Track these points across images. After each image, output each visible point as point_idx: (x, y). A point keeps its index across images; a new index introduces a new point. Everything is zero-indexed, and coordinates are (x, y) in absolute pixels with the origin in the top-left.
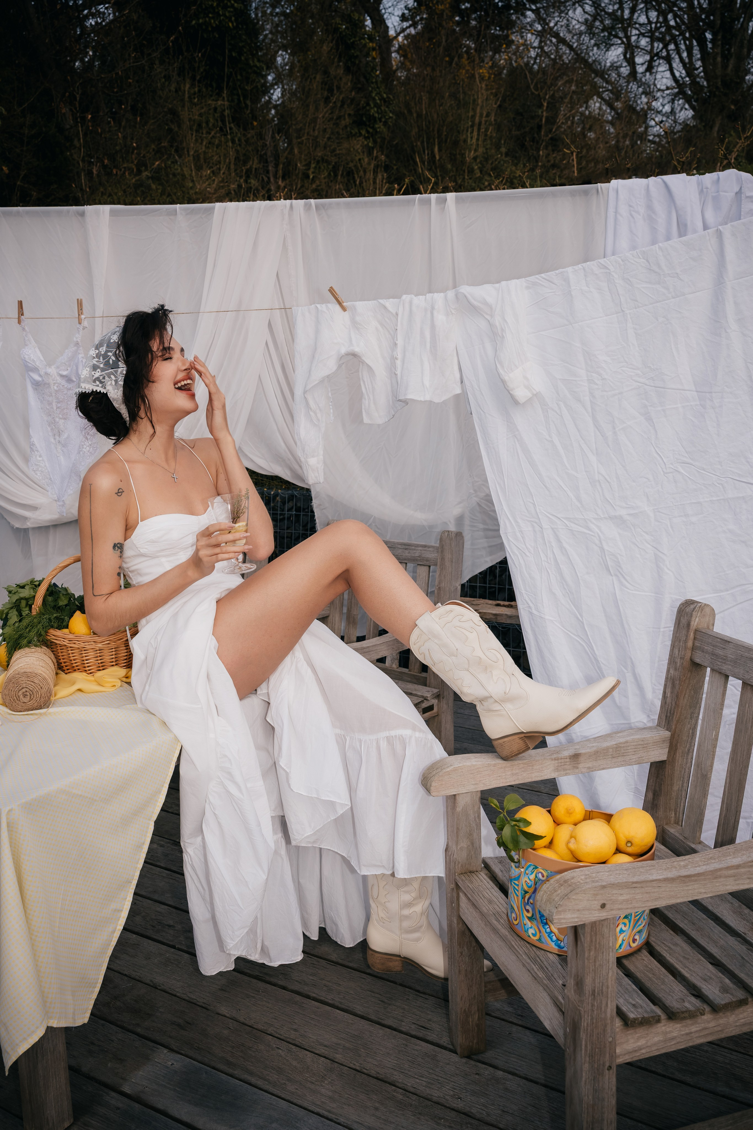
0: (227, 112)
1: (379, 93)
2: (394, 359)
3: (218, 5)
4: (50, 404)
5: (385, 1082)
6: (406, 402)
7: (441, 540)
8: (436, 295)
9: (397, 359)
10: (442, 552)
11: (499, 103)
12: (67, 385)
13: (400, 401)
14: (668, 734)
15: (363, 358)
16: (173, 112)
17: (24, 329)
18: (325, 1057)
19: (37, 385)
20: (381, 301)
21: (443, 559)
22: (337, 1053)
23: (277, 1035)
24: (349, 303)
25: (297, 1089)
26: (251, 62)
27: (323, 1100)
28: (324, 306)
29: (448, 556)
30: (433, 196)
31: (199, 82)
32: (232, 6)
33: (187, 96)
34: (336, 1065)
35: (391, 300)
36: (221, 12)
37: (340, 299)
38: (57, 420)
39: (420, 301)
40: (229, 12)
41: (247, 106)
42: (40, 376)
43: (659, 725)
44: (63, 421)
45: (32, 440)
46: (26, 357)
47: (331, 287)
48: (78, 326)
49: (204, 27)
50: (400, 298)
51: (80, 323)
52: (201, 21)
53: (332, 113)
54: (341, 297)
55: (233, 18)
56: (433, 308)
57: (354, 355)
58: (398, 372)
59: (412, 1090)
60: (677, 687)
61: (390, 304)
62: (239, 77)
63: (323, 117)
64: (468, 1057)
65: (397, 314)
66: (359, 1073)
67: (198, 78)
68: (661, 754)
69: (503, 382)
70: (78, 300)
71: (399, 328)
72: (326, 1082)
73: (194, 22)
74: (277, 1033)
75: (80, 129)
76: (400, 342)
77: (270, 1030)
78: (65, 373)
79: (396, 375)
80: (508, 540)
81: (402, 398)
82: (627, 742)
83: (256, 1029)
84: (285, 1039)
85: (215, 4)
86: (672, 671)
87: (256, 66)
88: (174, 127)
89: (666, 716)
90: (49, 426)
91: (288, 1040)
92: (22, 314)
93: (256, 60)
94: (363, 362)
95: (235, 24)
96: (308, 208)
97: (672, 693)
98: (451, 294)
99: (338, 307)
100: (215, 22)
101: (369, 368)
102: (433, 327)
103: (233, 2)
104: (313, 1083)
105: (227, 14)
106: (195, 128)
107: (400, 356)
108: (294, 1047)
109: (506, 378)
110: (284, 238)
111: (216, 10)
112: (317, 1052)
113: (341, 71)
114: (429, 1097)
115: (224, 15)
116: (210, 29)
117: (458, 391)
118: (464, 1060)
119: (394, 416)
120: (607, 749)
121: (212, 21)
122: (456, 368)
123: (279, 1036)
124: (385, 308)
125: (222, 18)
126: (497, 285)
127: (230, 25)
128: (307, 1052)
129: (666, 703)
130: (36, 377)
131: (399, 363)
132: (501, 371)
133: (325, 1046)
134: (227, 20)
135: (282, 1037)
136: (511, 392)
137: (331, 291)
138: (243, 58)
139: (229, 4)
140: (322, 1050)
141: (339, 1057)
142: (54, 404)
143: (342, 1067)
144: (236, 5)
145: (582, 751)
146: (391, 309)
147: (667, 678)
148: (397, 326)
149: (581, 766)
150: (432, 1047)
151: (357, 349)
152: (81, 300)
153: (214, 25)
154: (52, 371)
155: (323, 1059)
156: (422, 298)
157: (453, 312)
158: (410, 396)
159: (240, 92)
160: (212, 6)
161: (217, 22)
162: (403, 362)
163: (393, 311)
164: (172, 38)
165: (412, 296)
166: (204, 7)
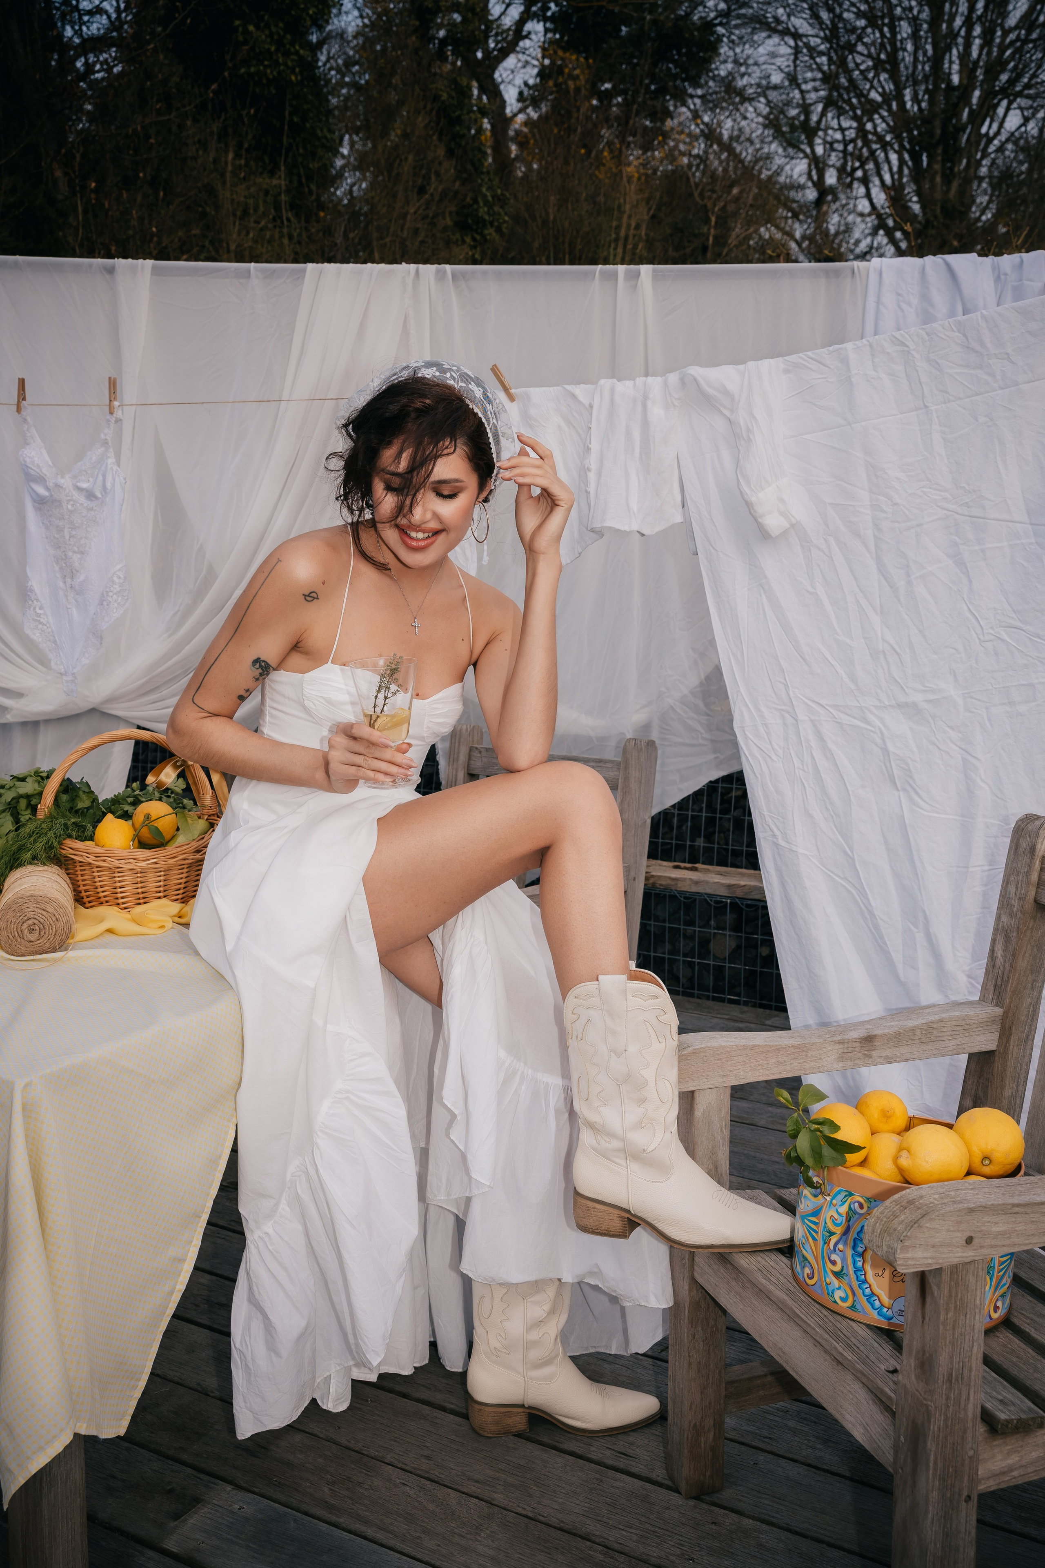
0: (283, 197)
1: (491, 188)
2: (585, 470)
3: (277, 50)
4: (60, 530)
5: (575, 1535)
6: (599, 533)
7: (625, 751)
8: (650, 379)
9: (589, 470)
10: (626, 768)
11: (651, 213)
12: (87, 503)
13: (593, 530)
14: (999, 1011)
16: (209, 189)
17: (25, 420)
18: (477, 1498)
19: (41, 503)
20: (569, 387)
21: (626, 779)
22: (495, 1492)
23: (400, 1465)
24: (519, 390)
25: (439, 1545)
27: (481, 1562)
29: (634, 774)
30: (621, 269)
31: (247, 150)
32: (297, 53)
33: (230, 168)
34: (496, 1509)
35: (582, 386)
36: (281, 60)
37: (506, 383)
38: (70, 554)
39: (625, 388)
40: (292, 60)
41: (311, 192)
42: (48, 489)
43: (983, 999)
44: (79, 556)
45: (30, 584)
46: (28, 460)
47: (495, 365)
48: (108, 417)
49: (256, 78)
50: (596, 383)
51: (111, 413)
52: (253, 70)
53: (427, 208)
54: (509, 379)
55: (297, 70)
56: (646, 397)
58: (592, 489)
59: (617, 1547)
60: (1014, 942)
61: (580, 391)
62: (301, 151)
63: (415, 213)
64: (697, 1498)
65: (591, 406)
66: (533, 1522)
67: (246, 145)
68: (987, 1041)
69: (749, 505)
70: (110, 378)
71: (594, 425)
72: (483, 1535)
73: (243, 70)
74: (399, 1461)
75: (79, 202)
76: (595, 446)
77: (389, 1458)
78: (84, 485)
79: (588, 493)
80: (746, 737)
81: (597, 525)
82: (941, 1021)
83: (367, 1456)
84: (413, 1471)
85: (273, 48)
86: (1005, 919)
87: (326, 138)
88: (210, 210)
89: (995, 986)
90: (57, 563)
91: (418, 1472)
92: (24, 399)
93: (325, 130)
95: (299, 78)
96: (441, 277)
97: (1005, 950)
98: (673, 378)
100: (272, 72)
102: (645, 424)
103: (297, 47)
104: (463, 1536)
105: (290, 64)
106: (239, 213)
107: (593, 466)
108: (428, 1483)
109: (753, 499)
110: (406, 318)
111: (275, 57)
112: (463, 1490)
113: (441, 152)
114: (645, 1557)
115: (286, 64)
116: (265, 81)
117: (679, 519)
118: (692, 1503)
119: (580, 554)
120: (913, 1029)
121: (269, 71)
122: (676, 485)
123: (404, 1467)
124: (574, 396)
125: (282, 68)
126: (741, 367)
127: (293, 78)
128: (450, 1490)
129: (994, 966)
130: (41, 491)
131: (592, 476)
132: (746, 489)
133: (477, 1482)
134: (289, 71)
135: (408, 1468)
136: (760, 520)
137: (496, 370)
138: (308, 125)
139: (292, 50)
140: (472, 1488)
141: (499, 1498)
142: (66, 531)
143: (505, 1512)
144: (302, 52)
145: (878, 1032)
146: (581, 398)
147: (996, 930)
148: (591, 422)
149: (875, 1054)
150: (641, 1483)
152: (115, 380)
153: (271, 77)
154: (66, 481)
155: (474, 1500)
156: (629, 383)
157: (676, 404)
158: (609, 523)
159: (302, 171)
160: (269, 50)
161: (275, 73)
162: (599, 474)
163: (586, 402)
164: (214, 87)
165: (615, 380)
166: (257, 50)
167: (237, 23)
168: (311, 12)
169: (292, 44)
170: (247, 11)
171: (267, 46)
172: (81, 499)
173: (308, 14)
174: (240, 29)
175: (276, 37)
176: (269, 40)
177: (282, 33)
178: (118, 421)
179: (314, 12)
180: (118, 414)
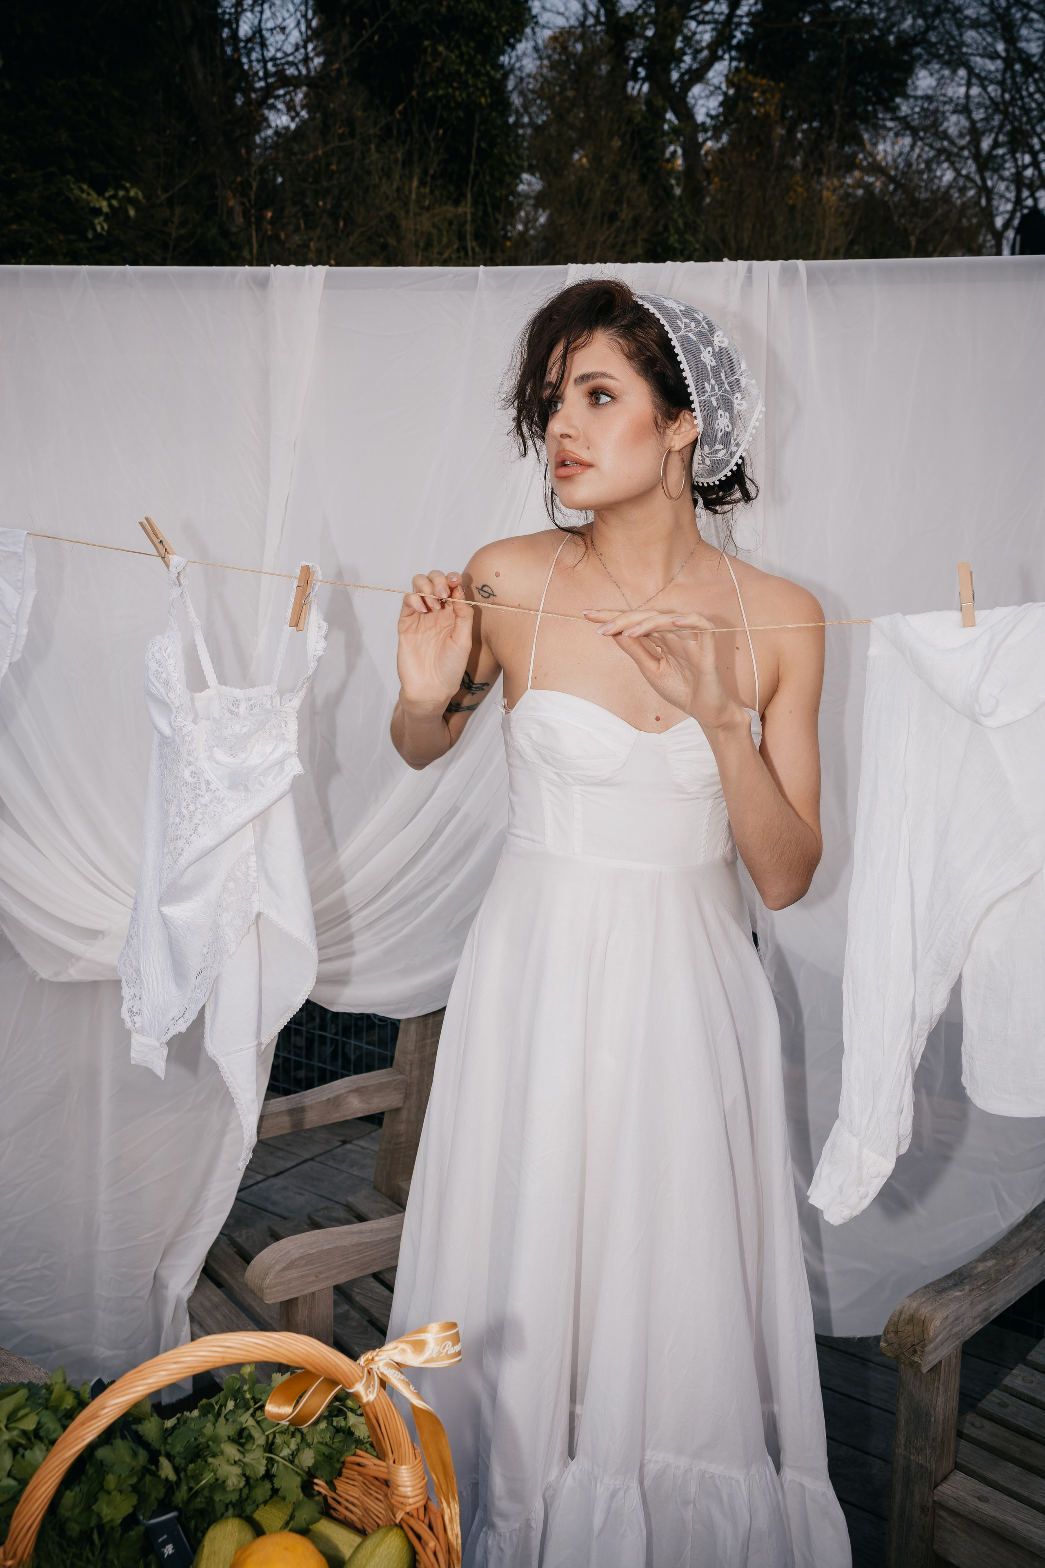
0: (469, 228)
1: (683, 215)
3: (467, 71)
11: (850, 237)
16: (392, 218)
26: (507, 159)
31: (433, 177)
32: (488, 74)
33: (414, 196)
36: (470, 82)
40: (483, 82)
41: (497, 222)
49: (444, 102)
52: (441, 92)
53: (616, 237)
55: (487, 92)
62: (488, 178)
63: (605, 241)
67: (431, 172)
73: (430, 94)
75: (254, 234)
85: (463, 69)
87: (514, 164)
88: (392, 241)
93: (514, 156)
95: (489, 101)
100: (461, 94)
103: (488, 68)
105: (480, 85)
106: (422, 244)
111: (464, 79)
113: (634, 176)
115: (475, 86)
116: (453, 105)
121: (457, 93)
125: (471, 90)
127: (483, 100)
134: (478, 94)
138: (496, 151)
139: (483, 71)
144: (492, 74)
153: (459, 99)
159: (488, 200)
160: (458, 72)
161: (464, 96)
164: (400, 108)
166: (446, 71)
167: (426, 43)
168: (504, 29)
169: (483, 64)
170: (437, 31)
171: (456, 67)
173: (501, 32)
174: (429, 50)
175: (466, 57)
176: (458, 61)
177: (472, 53)
179: (507, 31)
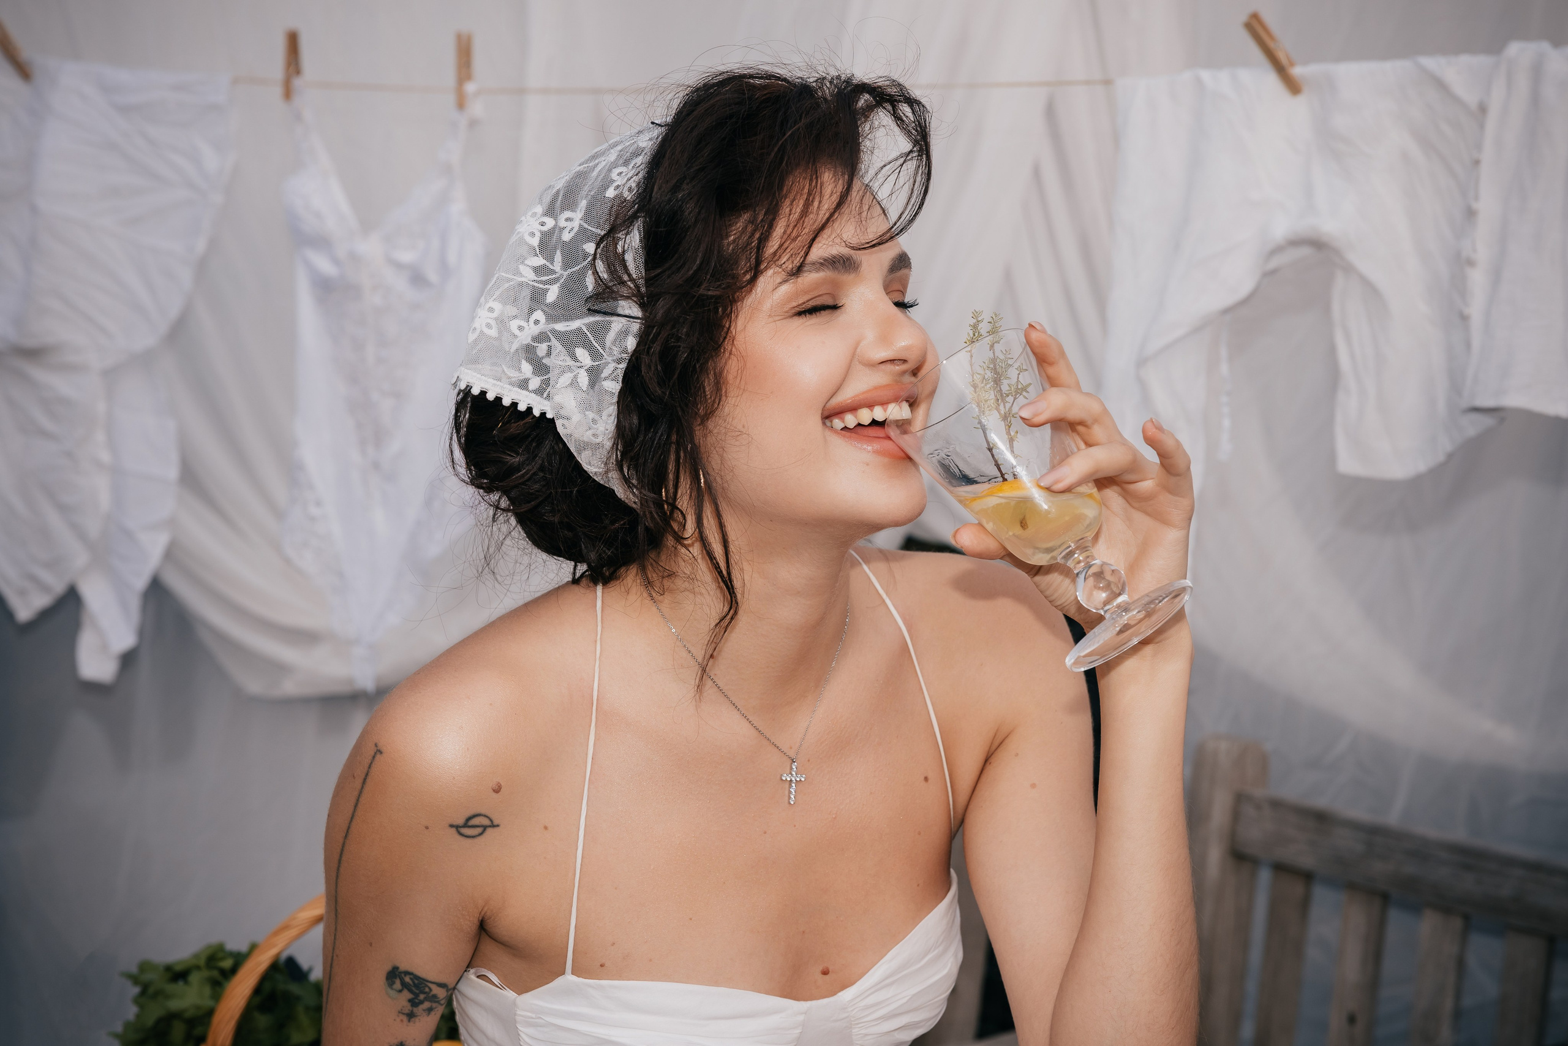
2: (1462, 263)
4: (359, 347)
9: (1471, 263)
12: (411, 294)
13: (1476, 409)
15: (1353, 257)
17: (299, 116)
19: (324, 287)
20: (1430, 63)
24: (1311, 68)
28: (1224, 76)
35: (1464, 57)
37: (1282, 57)
38: (376, 396)
42: (336, 261)
44: (391, 402)
46: (298, 202)
47: (1255, 16)
48: (455, 114)
50: (1497, 51)
51: (461, 107)
54: (1286, 44)
57: (1317, 244)
58: (1476, 310)
61: (1458, 71)
65: (1483, 109)
70: (459, 34)
71: (1487, 155)
76: (1488, 204)
78: (406, 257)
79: (1464, 318)
81: (1485, 400)
90: (351, 414)
92: (297, 72)
94: (1349, 269)
99: (1271, 79)
101: (1371, 290)
124: (1441, 85)
130: (324, 265)
131: (1478, 278)
137: (1255, 27)
142: (370, 349)
146: (1460, 92)
148: (1479, 147)
151: (1329, 226)
152: (470, 37)
154: (370, 247)
158: (1514, 398)
162: (1496, 276)
163: (1471, 99)
165: (1545, 46)
172: (399, 283)
178: (473, 123)
180: (477, 108)
